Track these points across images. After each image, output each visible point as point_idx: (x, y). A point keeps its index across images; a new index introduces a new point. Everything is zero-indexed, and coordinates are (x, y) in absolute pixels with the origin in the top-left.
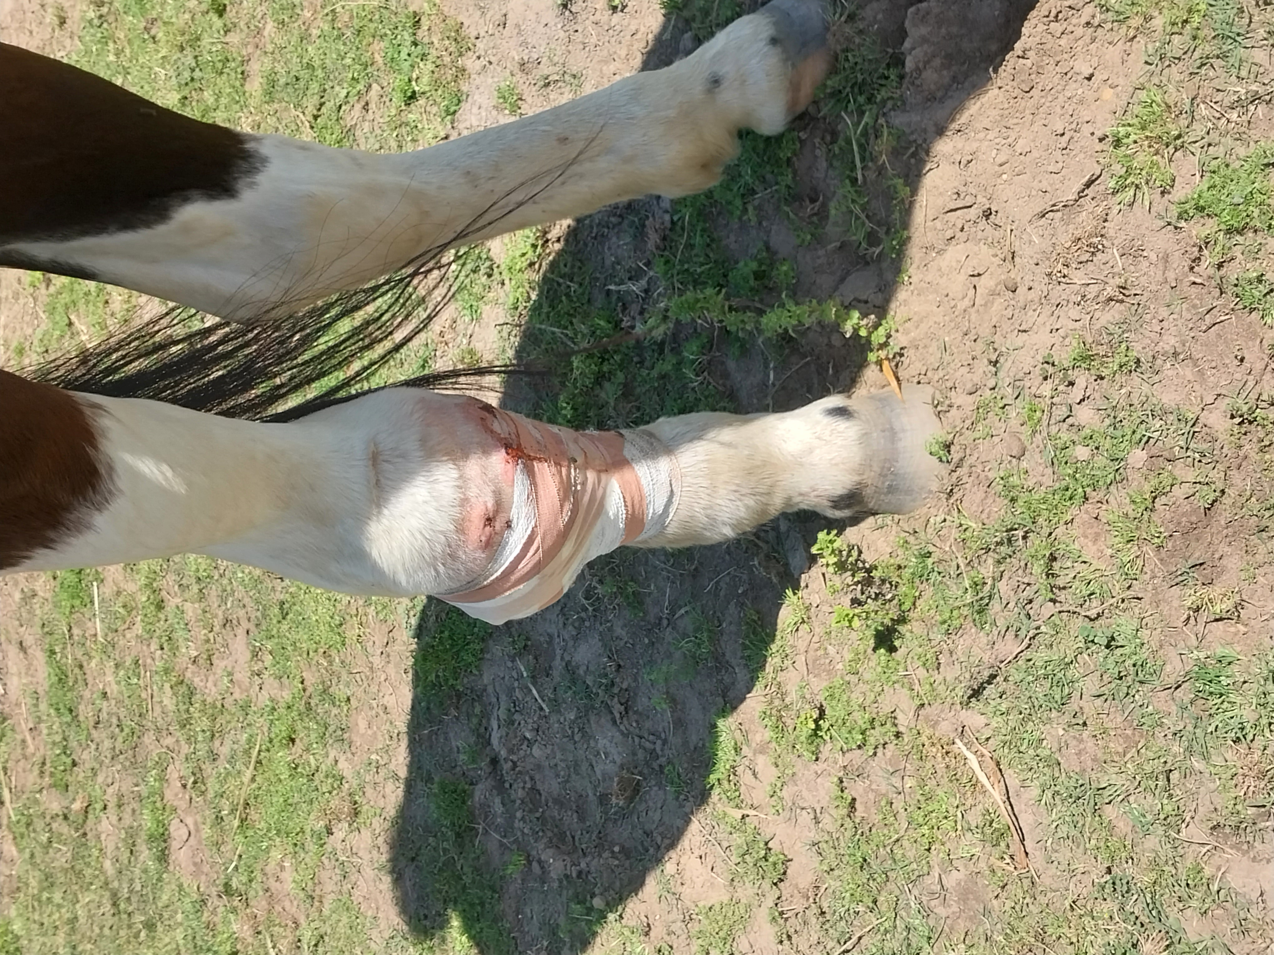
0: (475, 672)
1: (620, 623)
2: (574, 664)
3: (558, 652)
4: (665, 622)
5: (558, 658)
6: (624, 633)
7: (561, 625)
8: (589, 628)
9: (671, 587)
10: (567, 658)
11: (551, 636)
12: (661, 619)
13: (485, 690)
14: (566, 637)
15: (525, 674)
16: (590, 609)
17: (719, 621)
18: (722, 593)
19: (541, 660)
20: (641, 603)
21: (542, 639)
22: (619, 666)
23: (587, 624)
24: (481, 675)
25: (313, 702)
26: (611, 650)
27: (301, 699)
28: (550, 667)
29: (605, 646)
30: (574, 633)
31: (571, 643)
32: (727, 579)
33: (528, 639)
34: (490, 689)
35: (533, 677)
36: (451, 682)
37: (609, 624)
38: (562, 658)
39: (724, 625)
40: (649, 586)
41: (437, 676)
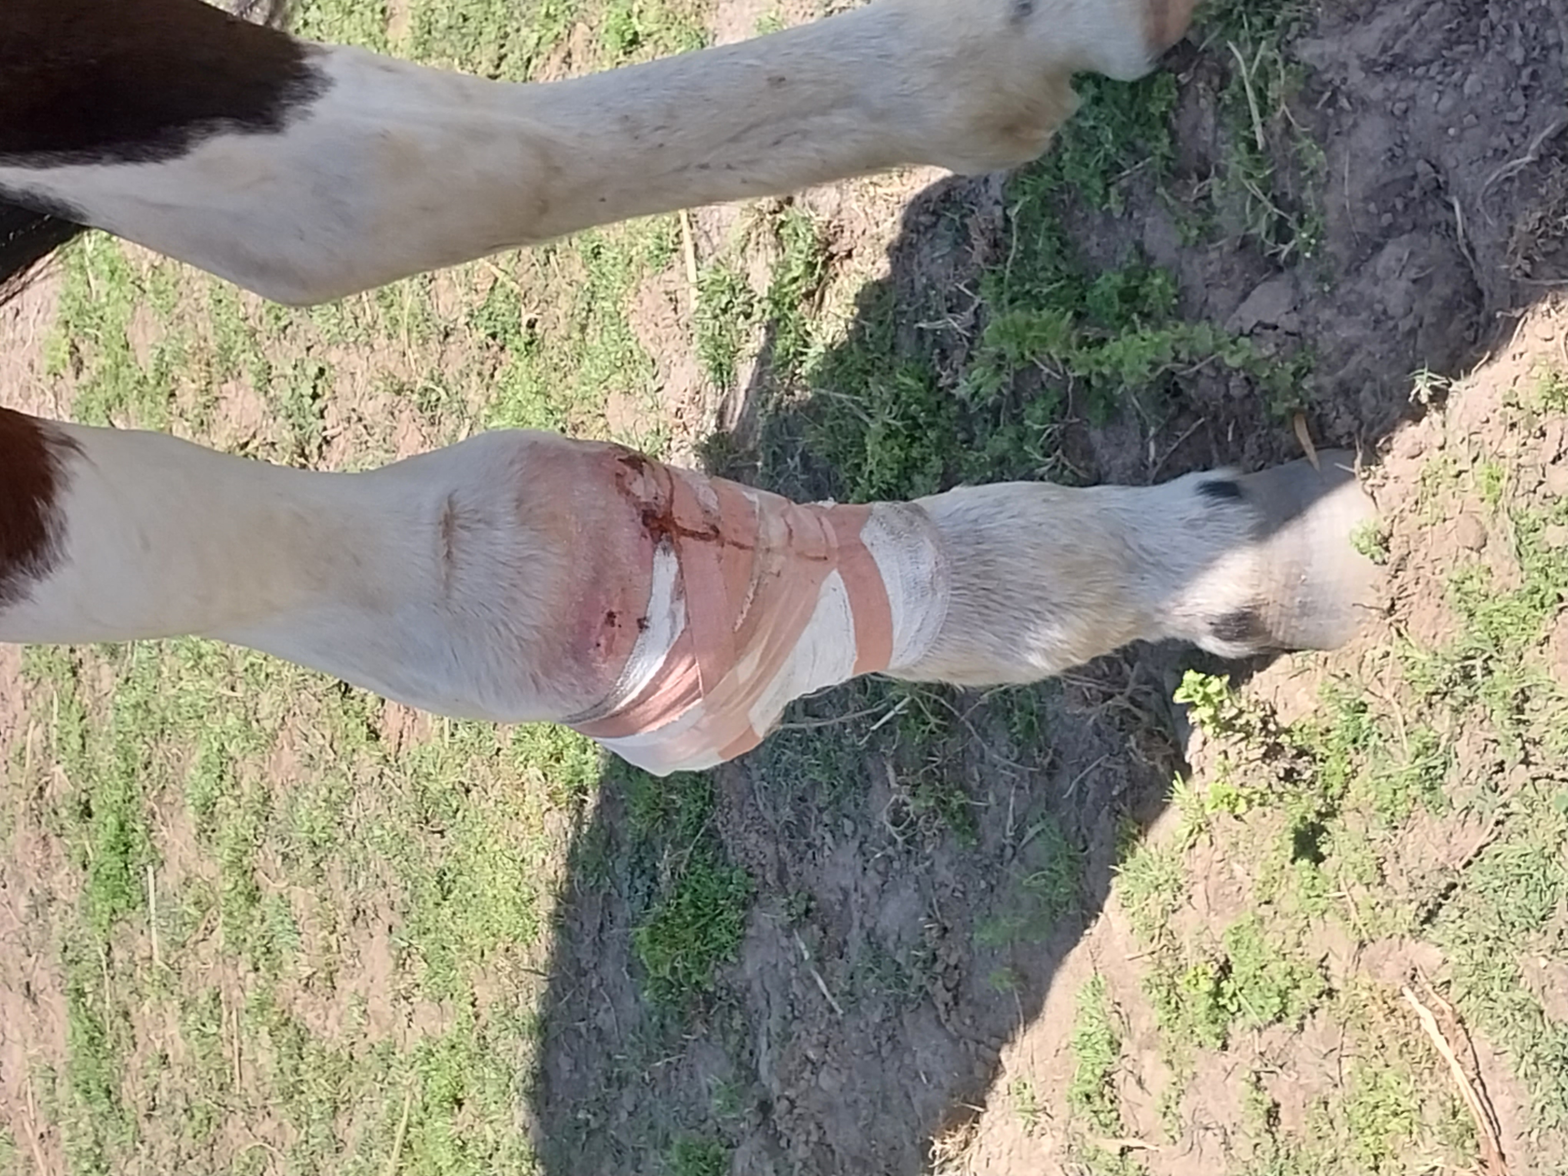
0: (731, 958)
1: (946, 860)
2: (879, 932)
3: (856, 915)
4: (1009, 851)
5: (856, 923)
6: (950, 875)
7: (859, 870)
8: (900, 872)
9: (1016, 795)
10: (868, 924)
11: (845, 892)
12: (1003, 848)
13: (748, 989)
14: (867, 890)
15: (806, 956)
16: (900, 839)
17: (1085, 841)
18: (1090, 798)
19: (831, 932)
20: (974, 824)
21: (833, 898)
22: (945, 930)
23: (896, 865)
24: (742, 963)
25: (490, 1034)
26: (931, 906)
27: (471, 1031)
28: (845, 942)
29: (923, 898)
30: (878, 882)
31: (874, 899)
32: (1096, 775)
33: (811, 898)
34: (756, 987)
35: (819, 960)
36: (695, 977)
37: (928, 863)
38: (862, 925)
39: (1092, 848)
40: (986, 795)
41: (674, 970)
